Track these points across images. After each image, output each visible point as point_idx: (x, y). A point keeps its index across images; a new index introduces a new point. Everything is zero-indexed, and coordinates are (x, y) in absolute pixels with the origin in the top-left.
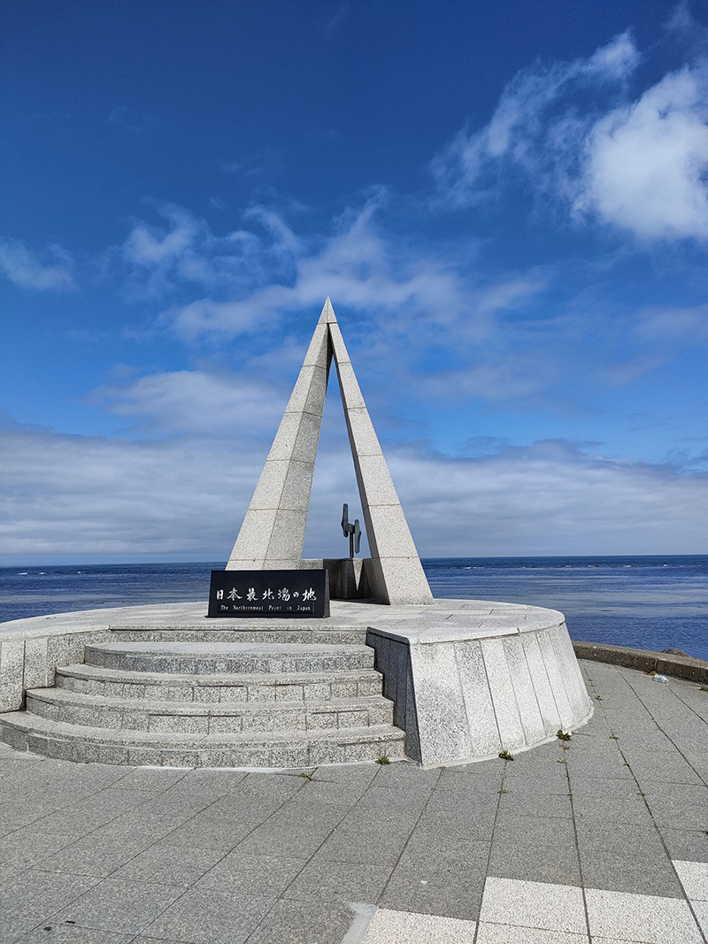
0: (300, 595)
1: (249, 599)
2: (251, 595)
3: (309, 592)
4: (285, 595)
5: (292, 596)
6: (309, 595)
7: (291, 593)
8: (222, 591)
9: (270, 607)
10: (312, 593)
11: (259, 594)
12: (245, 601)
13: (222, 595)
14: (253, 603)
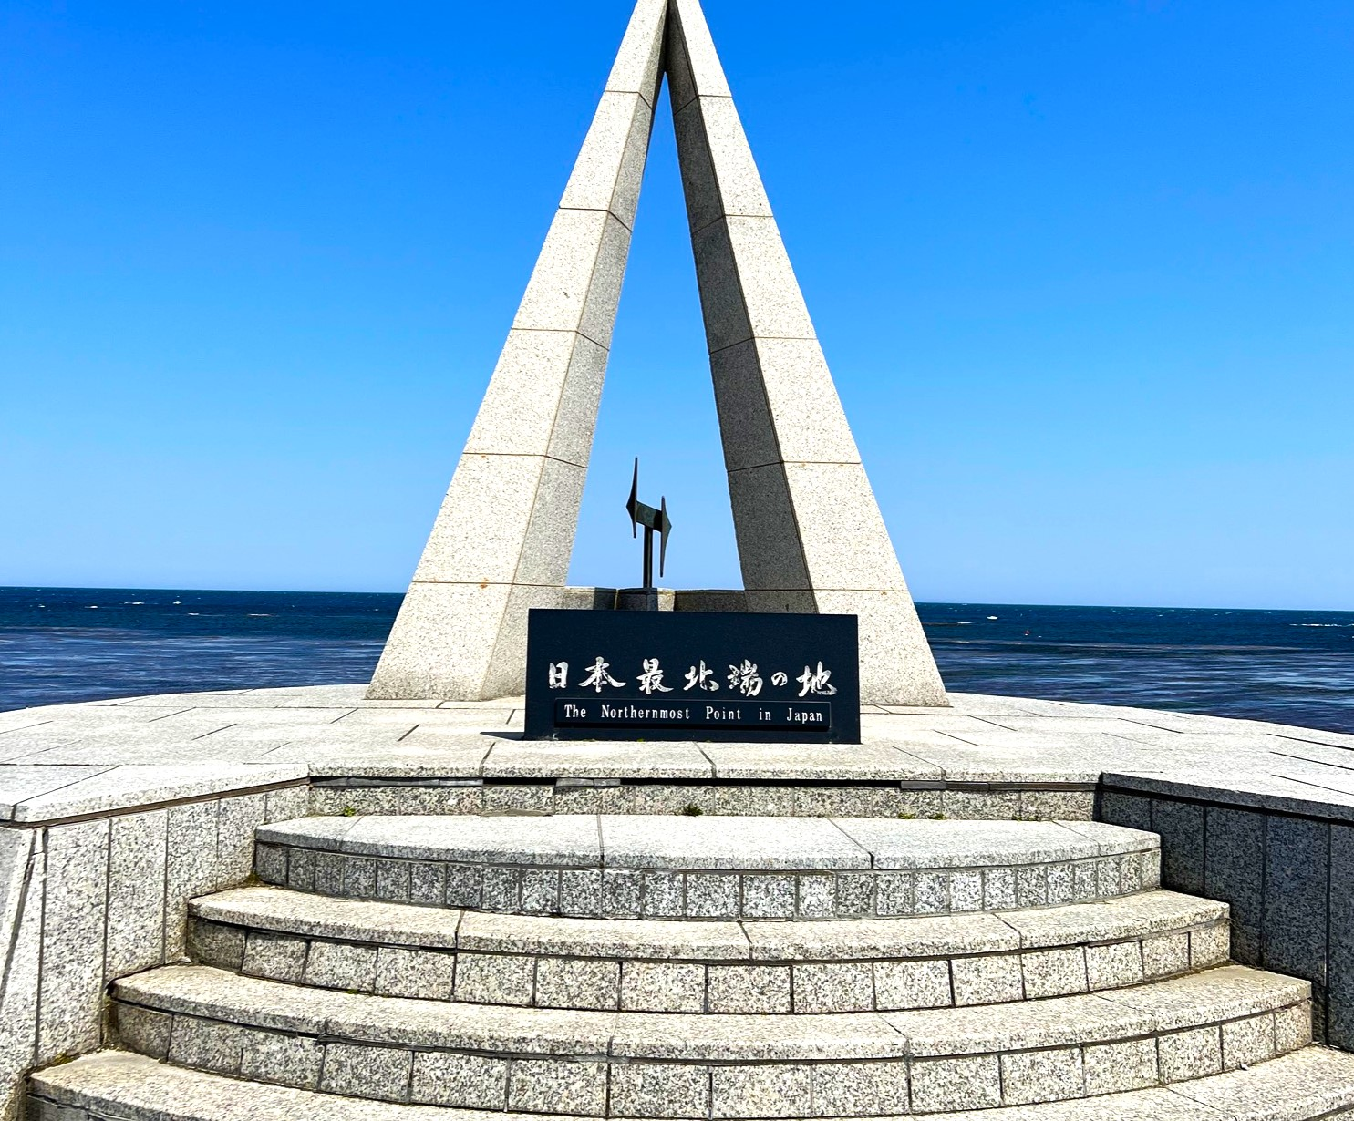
0: (792, 679)
1: (646, 687)
2: (651, 676)
3: (814, 671)
4: (747, 678)
5: (767, 683)
6: (815, 680)
7: (765, 673)
8: (563, 666)
9: (709, 710)
10: (823, 676)
11: (673, 675)
12: (632, 695)
13: (563, 675)
14: (656, 700)
